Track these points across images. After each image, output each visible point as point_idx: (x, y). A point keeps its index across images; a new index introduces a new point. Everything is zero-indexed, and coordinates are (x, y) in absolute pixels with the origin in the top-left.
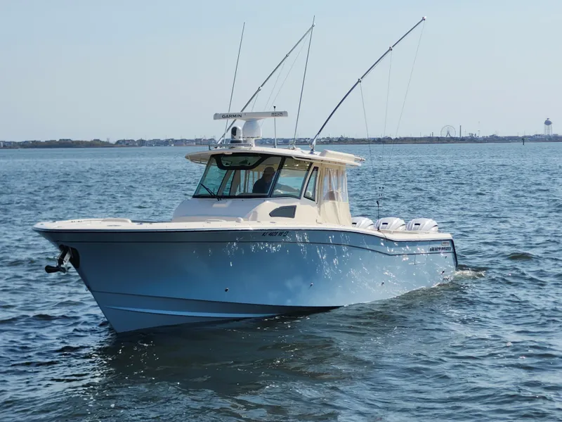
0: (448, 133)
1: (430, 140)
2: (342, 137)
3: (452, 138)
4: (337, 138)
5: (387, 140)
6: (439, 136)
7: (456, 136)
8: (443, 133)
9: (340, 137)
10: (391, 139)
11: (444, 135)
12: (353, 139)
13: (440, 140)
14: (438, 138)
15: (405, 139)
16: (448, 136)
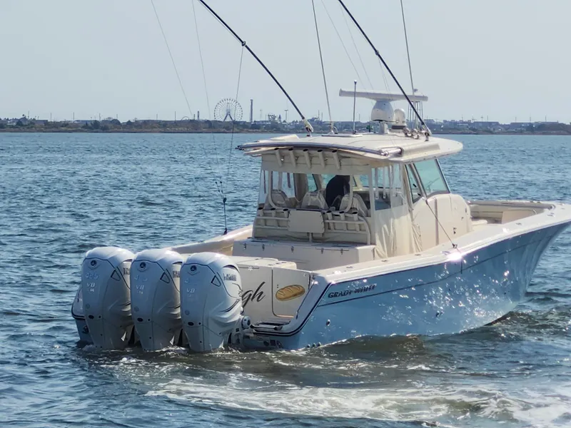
0: (228, 114)
1: (194, 126)
2: (25, 119)
3: (235, 123)
4: (14, 120)
5: (110, 125)
6: (212, 119)
7: (243, 120)
8: (217, 112)
9: (19, 117)
10: (119, 122)
11: (220, 117)
12: (46, 122)
13: (212, 127)
14: (208, 122)
15: (146, 122)
16: (228, 119)
